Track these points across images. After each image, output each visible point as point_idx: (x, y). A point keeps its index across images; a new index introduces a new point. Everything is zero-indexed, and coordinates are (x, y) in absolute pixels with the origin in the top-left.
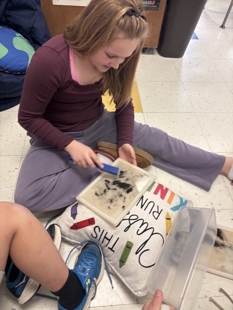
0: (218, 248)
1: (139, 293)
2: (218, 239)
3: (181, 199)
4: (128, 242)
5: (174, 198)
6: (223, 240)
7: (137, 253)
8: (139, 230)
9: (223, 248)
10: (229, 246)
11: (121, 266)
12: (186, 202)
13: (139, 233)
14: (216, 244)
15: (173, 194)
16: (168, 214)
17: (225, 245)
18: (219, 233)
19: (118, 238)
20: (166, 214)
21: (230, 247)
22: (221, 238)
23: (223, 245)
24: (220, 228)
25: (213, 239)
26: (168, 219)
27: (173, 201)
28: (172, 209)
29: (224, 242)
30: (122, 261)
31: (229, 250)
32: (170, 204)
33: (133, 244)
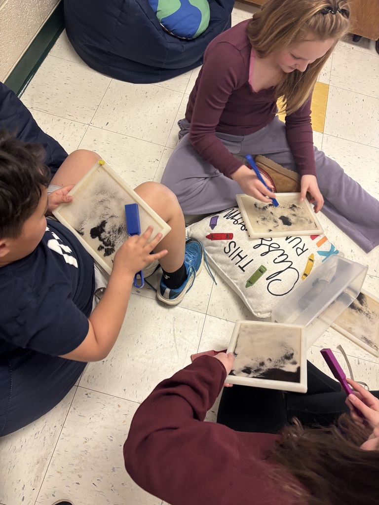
0: (353, 310)
1: (259, 314)
2: (357, 303)
3: (333, 247)
4: (262, 266)
5: (325, 243)
6: (362, 305)
7: (267, 279)
8: (276, 258)
9: (359, 312)
10: (367, 312)
11: (247, 286)
12: (337, 252)
13: (275, 261)
14: (352, 306)
15: (325, 239)
16: (312, 255)
17: (362, 311)
18: (361, 297)
19: (253, 260)
20: (310, 254)
21: (367, 314)
22: (361, 303)
23: (360, 310)
24: (363, 292)
25: (351, 301)
26: (310, 260)
27: (323, 245)
28: (318, 252)
29: (364, 308)
30: (251, 282)
31: (364, 316)
32: (319, 247)
33: (266, 270)
